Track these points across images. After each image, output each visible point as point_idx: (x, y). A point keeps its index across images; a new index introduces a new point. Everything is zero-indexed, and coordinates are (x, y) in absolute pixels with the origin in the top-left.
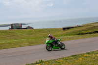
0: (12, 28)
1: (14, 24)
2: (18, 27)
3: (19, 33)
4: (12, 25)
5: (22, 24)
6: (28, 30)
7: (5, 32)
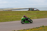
0: (29, 10)
1: (30, 8)
2: (32, 10)
3: (33, 12)
4: (29, 8)
5: (34, 8)
6: (37, 11)
7: (26, 12)
